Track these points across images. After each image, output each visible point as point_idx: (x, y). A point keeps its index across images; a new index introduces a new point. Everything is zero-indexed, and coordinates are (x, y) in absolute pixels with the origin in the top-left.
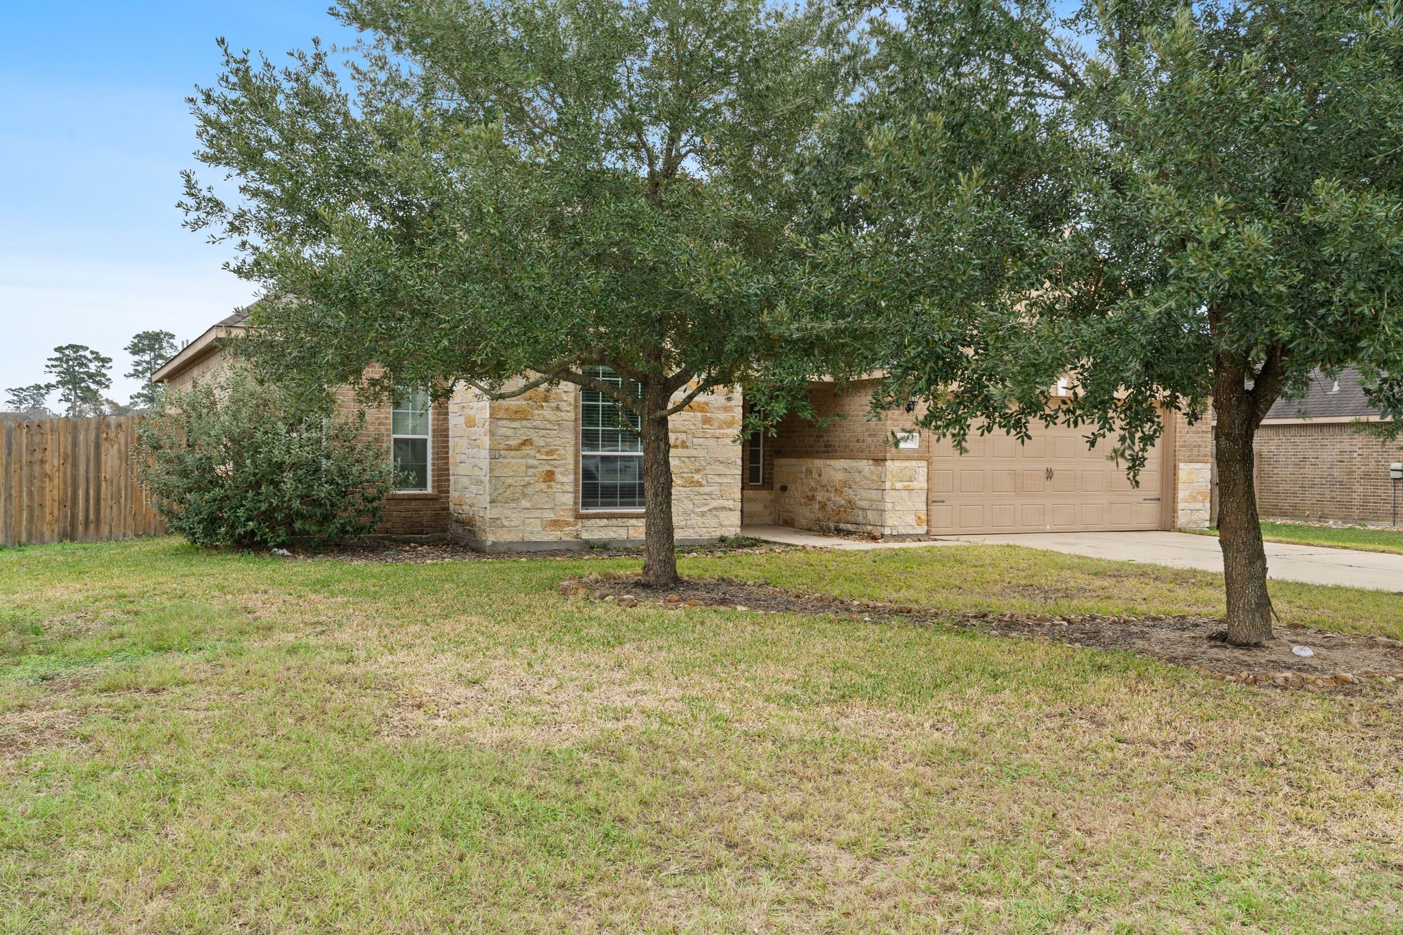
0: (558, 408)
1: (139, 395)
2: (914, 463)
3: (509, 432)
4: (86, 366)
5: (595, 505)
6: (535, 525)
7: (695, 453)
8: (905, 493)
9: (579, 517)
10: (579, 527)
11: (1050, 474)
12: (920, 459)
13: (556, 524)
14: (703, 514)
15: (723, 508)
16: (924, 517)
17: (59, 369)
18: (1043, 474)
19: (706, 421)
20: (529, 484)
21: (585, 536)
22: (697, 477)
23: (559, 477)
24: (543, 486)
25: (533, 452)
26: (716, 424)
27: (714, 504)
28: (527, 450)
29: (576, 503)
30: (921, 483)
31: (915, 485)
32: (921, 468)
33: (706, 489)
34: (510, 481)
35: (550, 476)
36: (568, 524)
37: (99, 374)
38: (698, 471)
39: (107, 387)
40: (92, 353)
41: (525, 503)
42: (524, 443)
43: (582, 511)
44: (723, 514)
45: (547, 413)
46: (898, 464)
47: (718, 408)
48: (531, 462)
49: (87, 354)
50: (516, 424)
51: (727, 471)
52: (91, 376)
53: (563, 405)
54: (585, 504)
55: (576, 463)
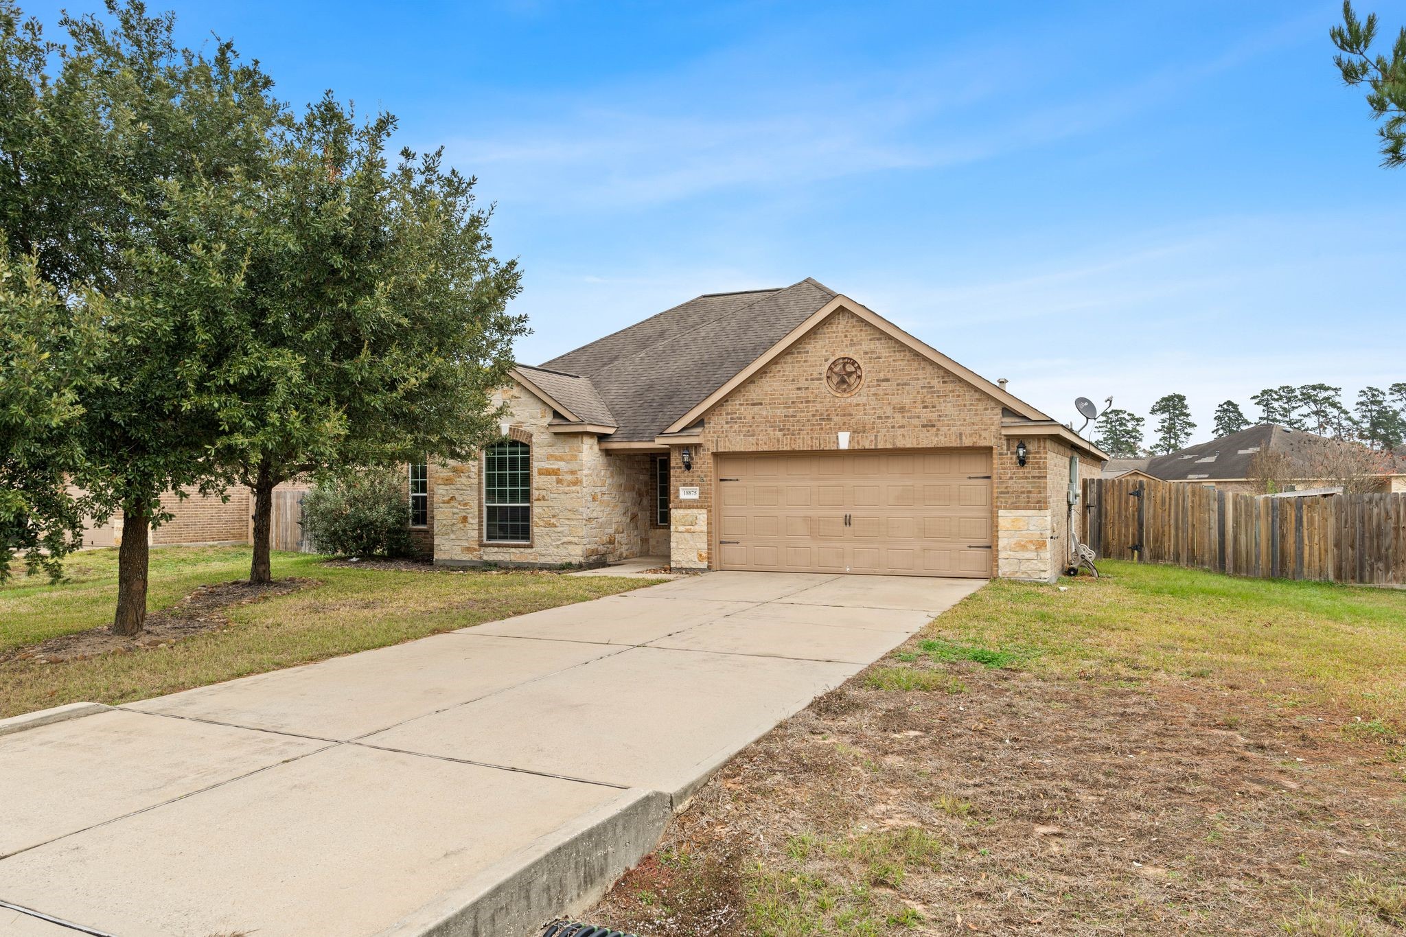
0: (469, 477)
1: (1158, 446)
2: (695, 511)
3: (444, 492)
4: (1125, 425)
5: (495, 538)
6: (458, 550)
7: (552, 504)
8: (687, 535)
9: (481, 545)
10: (482, 552)
11: (848, 521)
12: (701, 507)
13: (468, 549)
14: (558, 546)
15: (570, 543)
16: (704, 555)
17: (1104, 429)
18: (842, 520)
19: (559, 481)
20: (454, 524)
21: (485, 558)
22: (553, 521)
23: (470, 520)
24: (461, 525)
25: (456, 505)
26: (565, 484)
27: (565, 540)
28: (453, 503)
29: (480, 536)
30: (702, 526)
31: (696, 528)
32: (702, 515)
33: (560, 529)
34: (444, 522)
35: (465, 519)
36: (475, 550)
37: (1135, 430)
38: (554, 516)
39: (1141, 440)
40: (1129, 415)
41: (452, 536)
42: (453, 498)
43: (485, 541)
44: (571, 547)
45: (464, 480)
46: (681, 511)
47: (567, 472)
48: (455, 510)
49: (1125, 416)
50: (448, 488)
51: (573, 517)
52: (1128, 432)
53: (472, 475)
54: (489, 538)
55: (480, 511)
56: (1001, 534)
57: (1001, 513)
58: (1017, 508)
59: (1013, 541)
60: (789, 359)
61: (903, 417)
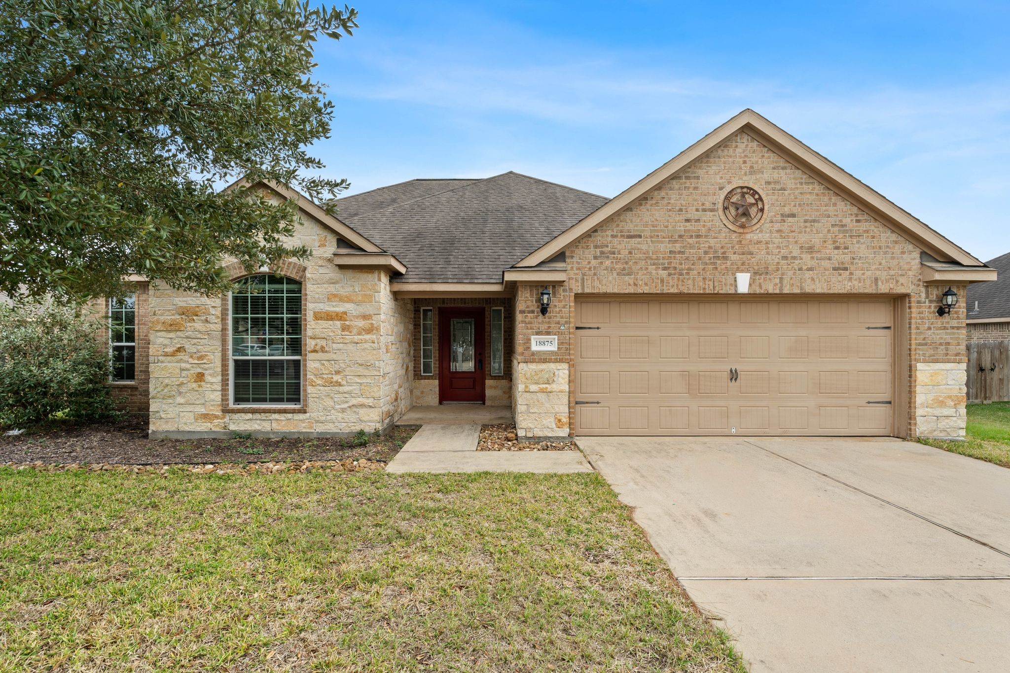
0: (207, 321)
2: (552, 366)
3: (167, 342)
5: (247, 400)
6: (190, 418)
7: (334, 357)
8: (541, 396)
9: (226, 411)
10: (227, 419)
11: (734, 376)
12: (561, 361)
13: (205, 417)
14: (343, 411)
15: (362, 406)
16: (565, 420)
18: (726, 375)
19: (345, 328)
20: (182, 384)
21: (232, 427)
22: (336, 378)
23: (208, 378)
24: (194, 385)
25: (186, 358)
26: (355, 331)
27: (354, 401)
28: (181, 356)
29: (224, 398)
30: (562, 382)
31: (554, 387)
32: (562, 371)
33: (346, 389)
34: (167, 381)
35: (200, 377)
36: (217, 417)
38: (337, 373)
41: (180, 400)
42: (179, 350)
43: (231, 405)
44: (362, 411)
45: (198, 325)
46: (533, 366)
47: (357, 317)
48: (184, 365)
50: (172, 335)
51: (366, 373)
53: (212, 319)
54: (237, 400)
55: (224, 366)
56: (919, 389)
57: (920, 366)
58: (936, 361)
59: (931, 397)
60: (675, 184)
61: (812, 258)
